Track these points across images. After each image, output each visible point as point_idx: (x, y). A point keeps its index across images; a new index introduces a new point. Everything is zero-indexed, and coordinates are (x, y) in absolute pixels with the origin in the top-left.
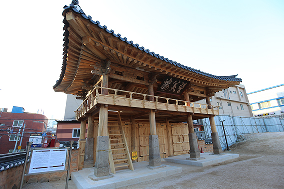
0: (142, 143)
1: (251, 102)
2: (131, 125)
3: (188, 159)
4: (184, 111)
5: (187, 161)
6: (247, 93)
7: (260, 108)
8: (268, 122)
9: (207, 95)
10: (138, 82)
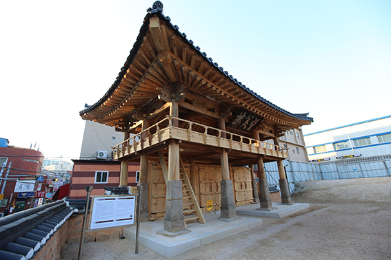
0: (202, 191)
1: (307, 145)
2: (191, 167)
3: (259, 209)
4: (257, 152)
5: (257, 211)
6: (304, 134)
7: (315, 152)
8: (324, 168)
9: (275, 135)
10: (209, 114)
